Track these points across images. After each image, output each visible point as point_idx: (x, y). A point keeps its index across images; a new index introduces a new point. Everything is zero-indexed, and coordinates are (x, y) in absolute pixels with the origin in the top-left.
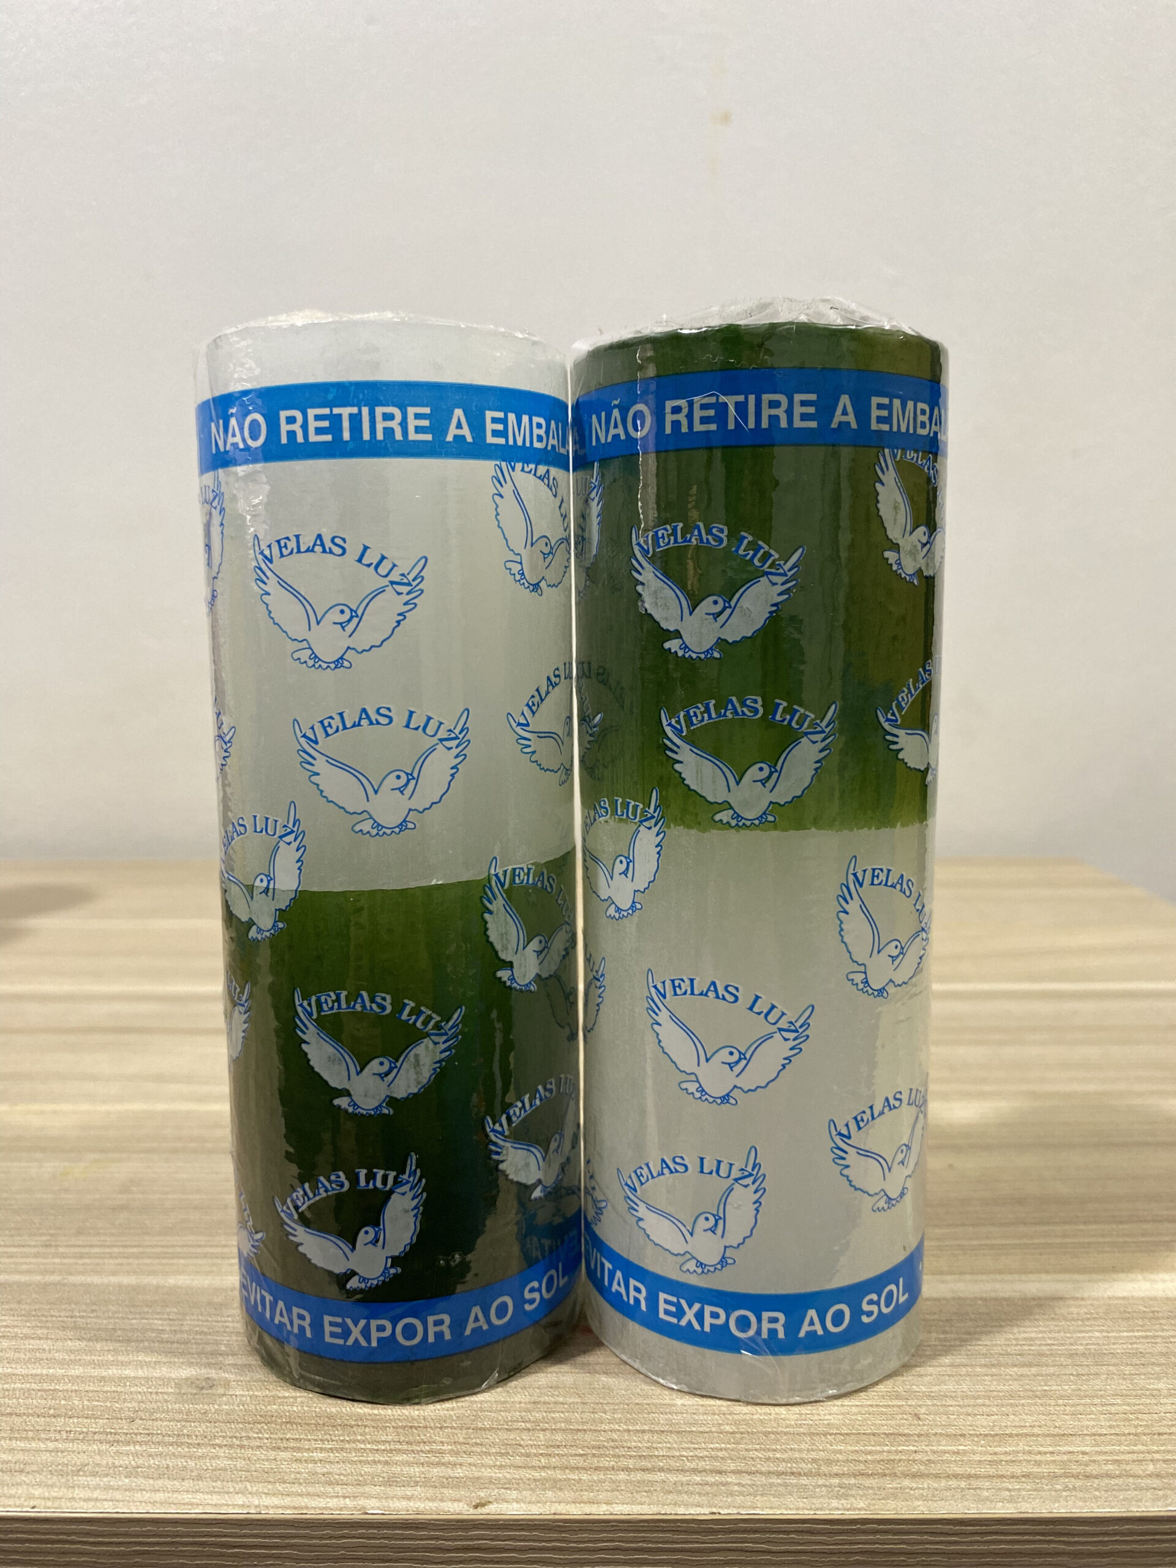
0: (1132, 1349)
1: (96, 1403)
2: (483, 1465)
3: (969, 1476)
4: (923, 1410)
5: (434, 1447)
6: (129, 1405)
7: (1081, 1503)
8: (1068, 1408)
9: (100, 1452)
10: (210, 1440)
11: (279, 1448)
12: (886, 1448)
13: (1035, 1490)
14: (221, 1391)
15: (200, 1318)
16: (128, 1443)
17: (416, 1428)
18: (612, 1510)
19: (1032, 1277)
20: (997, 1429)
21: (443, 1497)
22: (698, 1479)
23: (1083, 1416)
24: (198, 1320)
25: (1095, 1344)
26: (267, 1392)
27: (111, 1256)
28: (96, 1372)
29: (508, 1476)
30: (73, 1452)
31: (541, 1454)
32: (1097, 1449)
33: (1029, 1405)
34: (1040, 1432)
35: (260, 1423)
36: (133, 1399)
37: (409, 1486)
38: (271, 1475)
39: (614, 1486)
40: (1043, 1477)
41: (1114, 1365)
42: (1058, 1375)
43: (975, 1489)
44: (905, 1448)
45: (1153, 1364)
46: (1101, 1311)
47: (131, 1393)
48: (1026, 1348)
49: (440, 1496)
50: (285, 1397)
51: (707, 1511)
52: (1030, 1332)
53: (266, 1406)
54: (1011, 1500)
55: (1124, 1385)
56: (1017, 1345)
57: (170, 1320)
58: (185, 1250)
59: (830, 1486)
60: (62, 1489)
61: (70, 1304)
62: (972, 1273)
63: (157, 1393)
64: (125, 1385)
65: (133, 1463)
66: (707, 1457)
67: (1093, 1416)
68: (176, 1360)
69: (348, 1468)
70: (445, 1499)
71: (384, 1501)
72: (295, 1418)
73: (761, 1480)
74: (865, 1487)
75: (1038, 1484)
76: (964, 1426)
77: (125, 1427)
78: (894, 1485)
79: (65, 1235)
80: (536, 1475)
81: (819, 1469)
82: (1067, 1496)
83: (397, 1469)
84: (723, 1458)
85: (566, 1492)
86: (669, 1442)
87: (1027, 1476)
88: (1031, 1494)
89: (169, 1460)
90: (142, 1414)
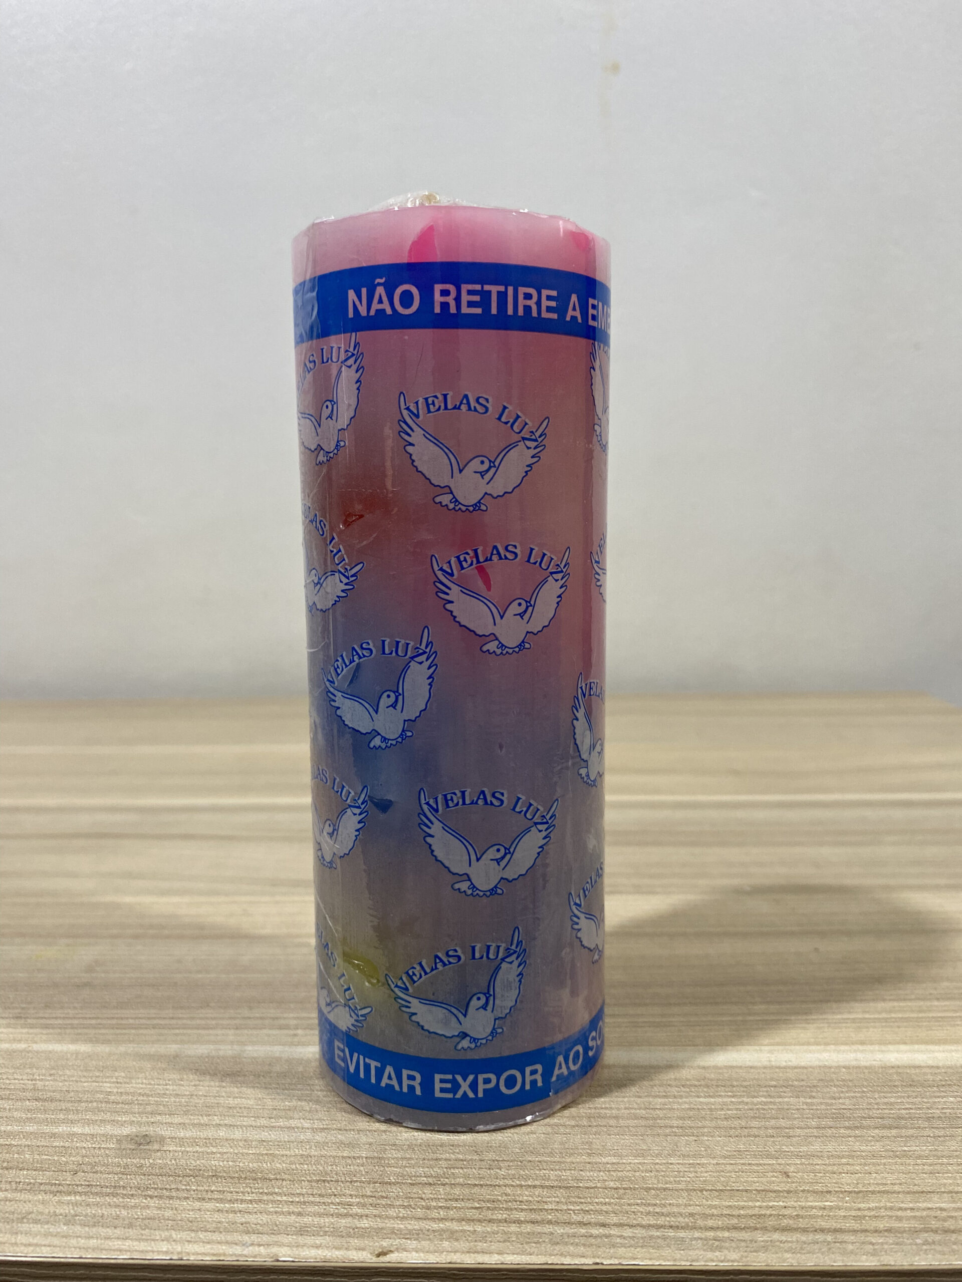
1: (46, 1157)
2: (387, 1217)
3: (836, 1231)
4: (792, 1170)
5: (344, 1199)
6: (73, 1159)
7: (939, 1256)
8: (926, 1167)
9: (43, 1202)
10: (142, 1191)
11: (204, 1199)
12: (758, 1204)
13: (897, 1244)
14: (156, 1147)
15: (144, 1081)
16: (69, 1194)
17: (328, 1182)
18: (503, 1260)
19: (891, 1047)
20: (860, 1186)
21: (349, 1246)
22: (583, 1231)
23: (941, 1175)
24: (142, 1083)
25: (950, 1109)
26: (198, 1148)
27: (73, 1027)
29: (410, 1227)
30: (20, 1201)
31: (441, 1207)
32: (953, 1205)
33: (890, 1164)
34: (900, 1190)
35: (189, 1176)
36: (77, 1154)
37: (318, 1235)
38: (196, 1224)
39: (505, 1237)
40: (902, 1233)
42: (917, 1137)
43: (840, 1243)
44: (776, 1204)
46: (954, 1078)
47: (77, 1148)
48: (887, 1111)
49: (346, 1246)
50: (213, 1153)
51: (590, 1261)
52: (890, 1097)
53: (195, 1161)
54: (874, 1253)
56: (878, 1109)
57: (117, 1083)
58: (137, 1022)
59: (706, 1239)
60: (7, 1236)
61: (31, 1068)
63: (99, 1148)
64: (72, 1141)
65: (72, 1211)
66: (592, 1210)
68: (120, 1119)
69: (265, 1218)
70: (351, 1248)
71: (295, 1249)
72: (220, 1172)
73: (639, 1232)
74: (738, 1240)
75: (899, 1238)
76: (830, 1183)
77: (69, 1179)
78: (765, 1238)
79: (34, 1008)
80: (435, 1226)
81: (695, 1222)
82: (926, 1250)
83: (307, 1220)
84: (606, 1212)
85: (462, 1243)
86: (558, 1197)
87: (889, 1230)
88: (892, 1248)
89: (104, 1209)
90: (85, 1167)
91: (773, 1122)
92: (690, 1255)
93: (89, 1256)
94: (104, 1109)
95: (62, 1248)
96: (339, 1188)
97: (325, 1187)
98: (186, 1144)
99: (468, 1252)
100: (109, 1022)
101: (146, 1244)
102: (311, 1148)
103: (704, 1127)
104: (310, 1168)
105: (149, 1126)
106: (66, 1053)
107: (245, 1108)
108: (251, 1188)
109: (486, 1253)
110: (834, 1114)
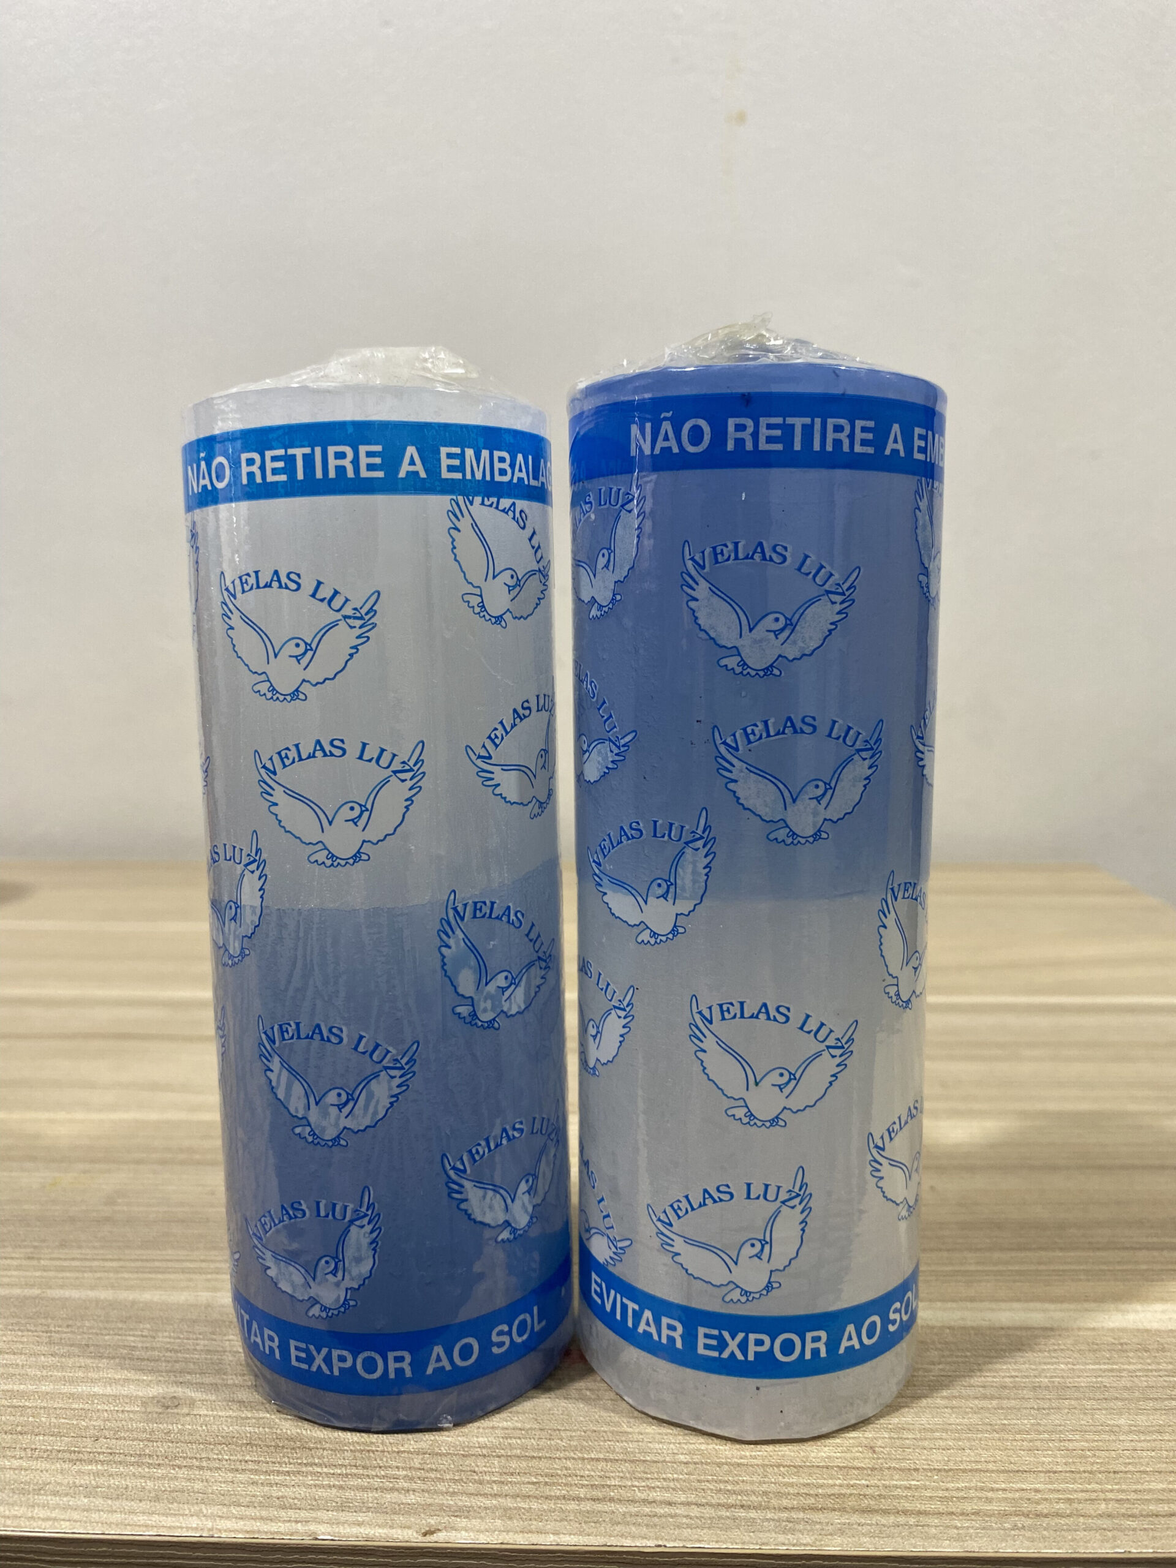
0: (1097, 1382)
1: (63, 1421)
2: (436, 1492)
3: (920, 1513)
4: (879, 1443)
5: (390, 1472)
7: (1027, 1544)
8: (1025, 1443)
9: (62, 1471)
10: (170, 1461)
11: (237, 1470)
12: (838, 1482)
13: (984, 1528)
14: (185, 1410)
15: (172, 1334)
16: (90, 1462)
17: (373, 1452)
18: (559, 1540)
19: (1003, 1305)
20: (951, 1463)
21: (393, 1524)
22: (647, 1510)
23: (1040, 1452)
24: (170, 1337)
25: (1059, 1377)
26: (231, 1413)
27: (92, 1270)
28: (66, 1389)
29: (460, 1503)
30: (36, 1470)
31: (494, 1482)
32: (1050, 1487)
33: (987, 1439)
34: (994, 1468)
35: (221, 1444)
36: (99, 1417)
37: (361, 1511)
38: (228, 1498)
39: (563, 1516)
40: (990, 1516)
41: (1077, 1399)
42: (1019, 1409)
43: (923, 1526)
44: (858, 1482)
45: (1117, 1398)
46: (1069, 1342)
47: (98, 1410)
48: (990, 1379)
49: (390, 1523)
50: (247, 1418)
51: (651, 1543)
53: (228, 1427)
54: (959, 1539)
55: (1085, 1420)
57: (142, 1336)
58: (164, 1264)
59: (779, 1520)
60: (22, 1509)
61: (46, 1318)
62: (943, 1301)
63: (123, 1411)
64: (93, 1401)
65: (93, 1482)
66: (658, 1487)
68: (145, 1378)
69: (303, 1491)
70: (395, 1526)
71: (334, 1527)
72: (255, 1440)
73: (708, 1512)
74: (813, 1522)
75: (987, 1522)
76: (918, 1460)
77: (90, 1446)
78: (843, 1520)
79: (48, 1247)
80: (488, 1503)
81: (768, 1502)
82: (1015, 1535)
83: (349, 1494)
84: (674, 1489)
85: (515, 1521)
86: (622, 1471)
87: (976, 1513)
88: (978, 1533)
89: (128, 1480)
90: (107, 1433)
92: (760, 1538)
93: (113, 1532)
94: (127, 1366)
95: (83, 1524)
96: (385, 1459)
97: (369, 1458)
98: (218, 1408)
99: (522, 1532)
100: (133, 1264)
101: (174, 1519)
105: (178, 1387)
106: (84, 1301)
108: (289, 1457)
109: (541, 1533)
110: (932, 1381)
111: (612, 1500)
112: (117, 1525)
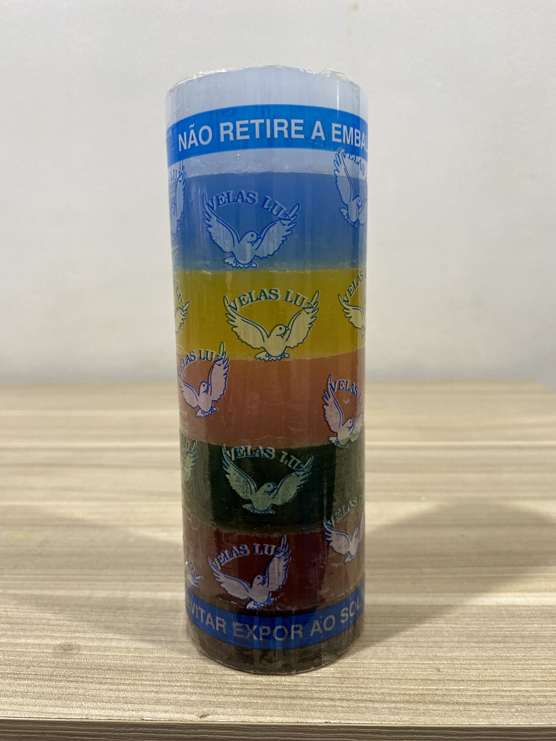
1: (12, 657)
2: (207, 694)
3: (465, 704)
4: (442, 666)
5: (183, 683)
6: (27, 659)
7: (525, 720)
8: (519, 666)
9: (9, 684)
10: (67, 678)
11: (102, 683)
12: (421, 687)
13: (500, 712)
14: (76, 652)
16: (25, 679)
17: (174, 673)
18: (273, 720)
19: (502, 594)
20: (481, 677)
21: (184, 711)
22: (320, 703)
23: (527, 671)
24: (69, 614)
25: (535, 631)
26: (99, 653)
27: (30, 580)
29: (220, 700)
31: (238, 688)
32: (534, 689)
33: (499, 664)
34: (504, 679)
35: (94, 669)
36: (30, 656)
37: (167, 704)
39: (275, 706)
40: (503, 705)
41: (545, 642)
42: (514, 648)
43: (468, 711)
44: (432, 687)
47: (30, 652)
48: (498, 632)
50: (108, 655)
51: (323, 721)
52: (501, 624)
53: (98, 660)
54: (487, 717)
55: (550, 654)
56: (493, 631)
58: (67, 577)
59: (390, 708)
63: (43, 652)
64: (27, 648)
65: (26, 690)
66: (325, 691)
67: (533, 671)
68: (55, 635)
69: (137, 694)
70: (185, 712)
71: (153, 713)
72: (112, 667)
73: (353, 704)
74: (408, 709)
75: (502, 708)
76: (463, 675)
77: (25, 671)
78: (425, 708)
79: (8, 569)
80: (234, 700)
81: (384, 698)
82: (517, 715)
83: (162, 696)
84: (334, 692)
85: (249, 709)
86: (306, 683)
87: (496, 704)
88: (498, 714)
89: (44, 689)
90: (34, 664)
91: (432, 639)
92: (381, 718)
93: (35, 717)
94: (46, 629)
95: (19, 712)
96: (180, 677)
97: (172, 676)
98: (93, 650)
99: (253, 715)
100: (51, 577)
101: (67, 709)
102: (165, 653)
103: (392, 641)
104: (164, 664)
105: (72, 639)
106: (26, 595)
107: (128, 628)
108: (129, 676)
109: (263, 716)
110: (467, 634)
111: (300, 698)
112: (37, 713)
